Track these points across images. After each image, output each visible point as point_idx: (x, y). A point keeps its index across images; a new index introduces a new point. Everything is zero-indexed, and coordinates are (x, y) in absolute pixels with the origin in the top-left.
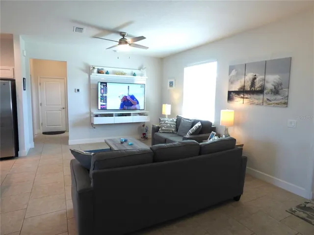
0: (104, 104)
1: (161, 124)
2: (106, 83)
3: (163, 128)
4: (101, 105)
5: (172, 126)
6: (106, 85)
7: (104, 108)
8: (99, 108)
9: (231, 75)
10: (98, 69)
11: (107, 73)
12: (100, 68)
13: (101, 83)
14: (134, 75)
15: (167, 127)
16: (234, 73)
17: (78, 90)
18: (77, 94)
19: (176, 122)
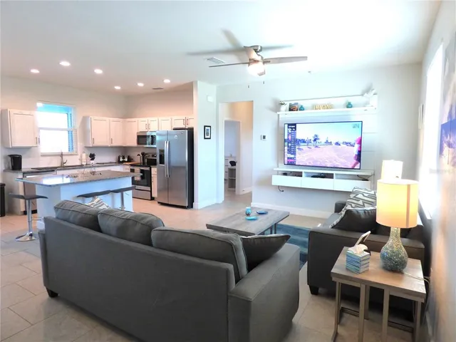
0: (293, 156)
2: (295, 125)
4: (288, 158)
6: (295, 128)
7: (291, 163)
8: (286, 163)
10: (290, 105)
11: (302, 109)
12: (293, 103)
13: (289, 125)
14: (349, 105)
17: (264, 137)
18: (263, 142)
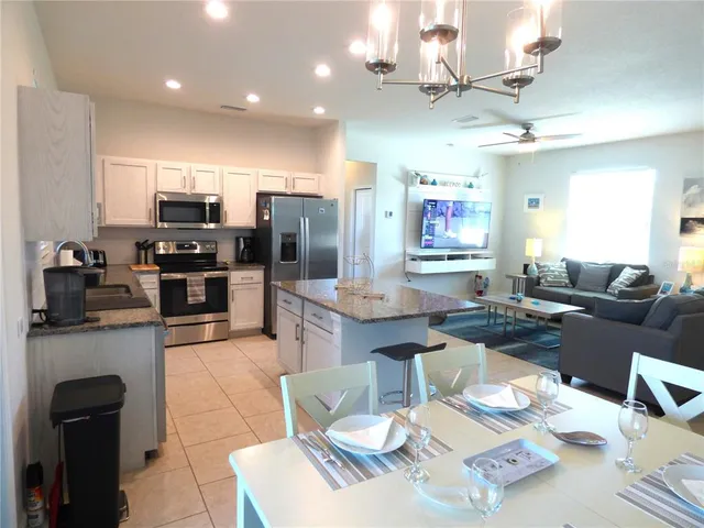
0: (430, 238)
1: (543, 271)
2: (435, 201)
3: (549, 279)
4: (426, 240)
5: (563, 275)
7: (430, 246)
8: (423, 245)
9: (688, 193)
10: (422, 177)
11: (434, 183)
12: (424, 175)
13: (429, 201)
14: (470, 186)
15: (555, 277)
16: (694, 190)
17: (391, 214)
18: (389, 220)
19: (567, 268)
